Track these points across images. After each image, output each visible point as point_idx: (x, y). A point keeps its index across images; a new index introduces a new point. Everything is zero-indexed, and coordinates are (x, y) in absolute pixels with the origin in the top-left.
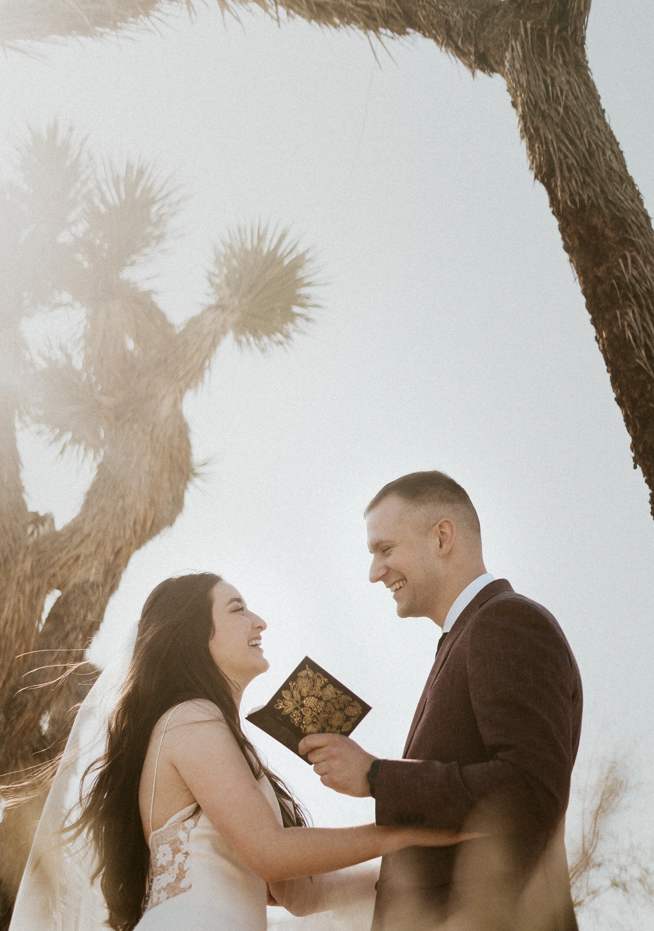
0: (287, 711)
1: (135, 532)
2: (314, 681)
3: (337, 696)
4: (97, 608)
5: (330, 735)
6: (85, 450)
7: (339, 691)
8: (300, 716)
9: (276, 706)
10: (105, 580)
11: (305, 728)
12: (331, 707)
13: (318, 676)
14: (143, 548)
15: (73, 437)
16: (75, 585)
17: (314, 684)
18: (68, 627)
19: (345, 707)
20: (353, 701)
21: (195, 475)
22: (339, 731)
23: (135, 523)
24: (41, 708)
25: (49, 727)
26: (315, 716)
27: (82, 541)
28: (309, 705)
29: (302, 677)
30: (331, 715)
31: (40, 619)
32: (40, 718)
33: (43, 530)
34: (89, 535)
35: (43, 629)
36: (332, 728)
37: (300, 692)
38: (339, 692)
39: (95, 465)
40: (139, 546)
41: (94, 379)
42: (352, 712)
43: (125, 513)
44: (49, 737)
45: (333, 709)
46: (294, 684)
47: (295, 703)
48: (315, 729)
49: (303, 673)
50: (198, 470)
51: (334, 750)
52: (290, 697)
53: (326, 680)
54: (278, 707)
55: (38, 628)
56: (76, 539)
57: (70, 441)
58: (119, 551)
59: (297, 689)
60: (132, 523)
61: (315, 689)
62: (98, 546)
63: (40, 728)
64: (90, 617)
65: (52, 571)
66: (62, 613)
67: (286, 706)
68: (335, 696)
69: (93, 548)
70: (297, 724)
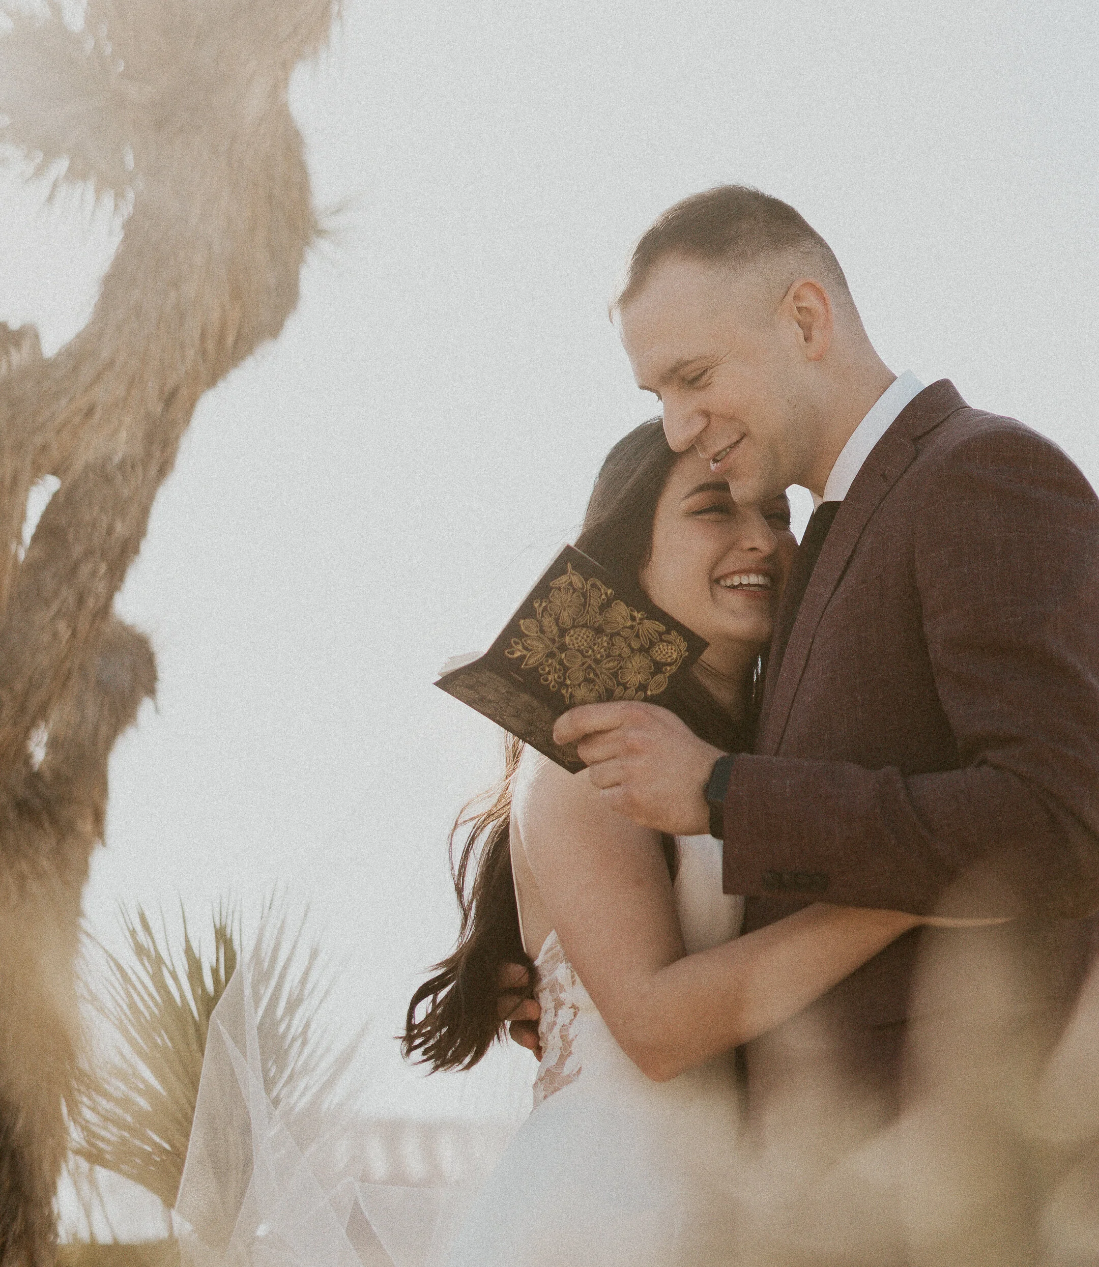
0: (532, 662)
1: (204, 352)
2: (585, 596)
3: (634, 623)
4: (134, 509)
5: (624, 704)
6: (98, 191)
7: (638, 612)
8: (560, 670)
9: (508, 653)
10: (149, 455)
11: (571, 693)
12: (623, 645)
13: (594, 586)
14: (221, 385)
15: (70, 169)
16: (87, 466)
17: (585, 602)
18: (78, 550)
19: (652, 644)
20: (668, 632)
21: (320, 233)
22: (641, 694)
23: (203, 336)
24: (28, 718)
25: (47, 754)
26: (590, 667)
27: (98, 377)
28: (576, 645)
29: (559, 589)
30: (622, 664)
31: (19, 537)
32: (26, 735)
33: (18, 357)
34: (111, 364)
35: (26, 558)
36: (626, 688)
37: (557, 620)
38: (638, 615)
39: (118, 222)
40: (212, 381)
41: (108, 50)
42: (667, 653)
43: (182, 316)
44: (48, 775)
45: (627, 651)
46: (544, 604)
47: (548, 642)
48: (593, 695)
49: (563, 580)
50: (326, 223)
51: (634, 736)
52: (537, 633)
53: (609, 591)
54: (512, 653)
55: (16, 556)
56: (87, 373)
57: (66, 177)
58: (173, 394)
59: (551, 615)
60: (197, 335)
61: (587, 612)
62: (131, 385)
63: (28, 758)
64: (120, 529)
65: (39, 440)
66: (64, 522)
67: (529, 650)
68: (629, 623)
69: (121, 391)
70: (554, 687)
